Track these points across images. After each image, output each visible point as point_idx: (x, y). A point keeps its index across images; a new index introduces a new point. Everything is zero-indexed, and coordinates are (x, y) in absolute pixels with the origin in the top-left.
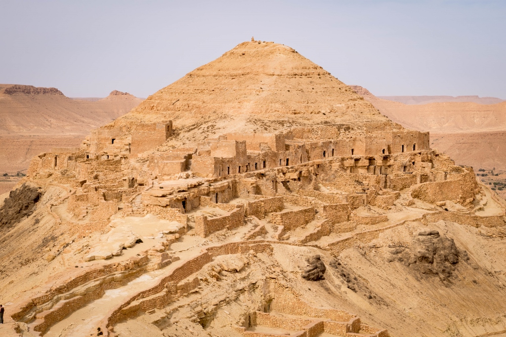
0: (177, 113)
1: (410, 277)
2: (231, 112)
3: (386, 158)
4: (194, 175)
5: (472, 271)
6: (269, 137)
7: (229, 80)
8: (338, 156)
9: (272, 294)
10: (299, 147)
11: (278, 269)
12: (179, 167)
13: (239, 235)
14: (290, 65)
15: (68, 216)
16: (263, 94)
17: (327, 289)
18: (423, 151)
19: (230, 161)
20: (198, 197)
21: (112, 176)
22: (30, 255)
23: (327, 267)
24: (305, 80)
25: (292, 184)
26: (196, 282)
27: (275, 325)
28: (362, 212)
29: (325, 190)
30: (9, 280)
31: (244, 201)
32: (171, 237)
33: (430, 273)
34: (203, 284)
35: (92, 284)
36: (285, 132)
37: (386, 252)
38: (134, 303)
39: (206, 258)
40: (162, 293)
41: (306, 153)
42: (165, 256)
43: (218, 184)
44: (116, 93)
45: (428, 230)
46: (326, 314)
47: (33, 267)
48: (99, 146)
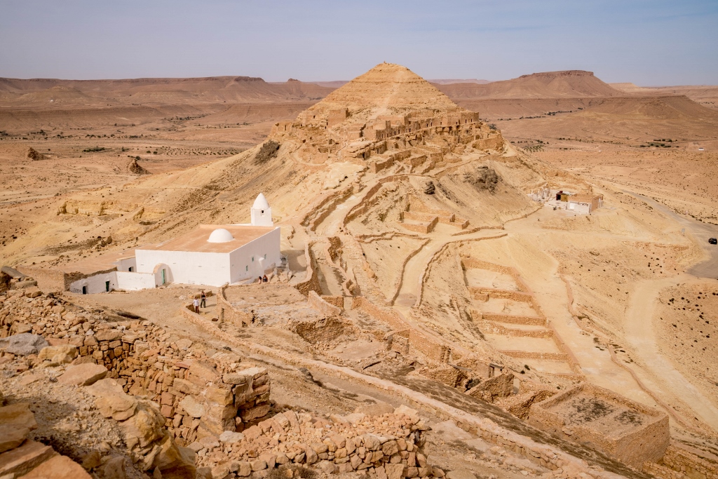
0: (347, 102)
1: (474, 190)
2: (378, 103)
3: (458, 127)
4: (366, 139)
5: (504, 186)
6: (401, 117)
7: (375, 85)
8: (434, 126)
9: (410, 202)
10: (415, 122)
11: (412, 189)
12: (358, 135)
13: (391, 172)
14: (407, 77)
15: (300, 160)
16: (395, 93)
17: (437, 199)
18: (476, 122)
19: (383, 131)
20: (369, 151)
21: (319, 137)
22: (283, 181)
23: (436, 187)
24: (414, 85)
25: (413, 142)
26: (377, 198)
27: (414, 218)
28: (448, 156)
29: (428, 144)
30: (275, 194)
31: (391, 152)
32: (361, 174)
33: (484, 188)
34: (380, 199)
35: (331, 203)
36: (407, 114)
37: (462, 178)
38: (352, 213)
39: (379, 185)
40: (363, 206)
41: (419, 125)
42: (360, 186)
43: (378, 144)
44: (291, 80)
45: (482, 165)
46: (438, 212)
47: (287, 188)
48: (307, 120)
